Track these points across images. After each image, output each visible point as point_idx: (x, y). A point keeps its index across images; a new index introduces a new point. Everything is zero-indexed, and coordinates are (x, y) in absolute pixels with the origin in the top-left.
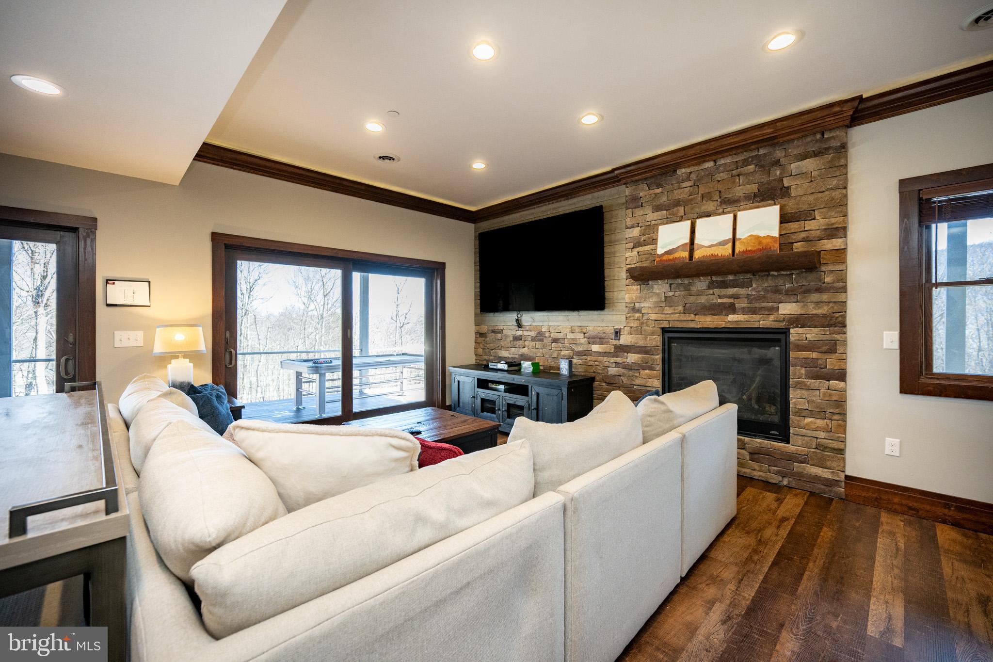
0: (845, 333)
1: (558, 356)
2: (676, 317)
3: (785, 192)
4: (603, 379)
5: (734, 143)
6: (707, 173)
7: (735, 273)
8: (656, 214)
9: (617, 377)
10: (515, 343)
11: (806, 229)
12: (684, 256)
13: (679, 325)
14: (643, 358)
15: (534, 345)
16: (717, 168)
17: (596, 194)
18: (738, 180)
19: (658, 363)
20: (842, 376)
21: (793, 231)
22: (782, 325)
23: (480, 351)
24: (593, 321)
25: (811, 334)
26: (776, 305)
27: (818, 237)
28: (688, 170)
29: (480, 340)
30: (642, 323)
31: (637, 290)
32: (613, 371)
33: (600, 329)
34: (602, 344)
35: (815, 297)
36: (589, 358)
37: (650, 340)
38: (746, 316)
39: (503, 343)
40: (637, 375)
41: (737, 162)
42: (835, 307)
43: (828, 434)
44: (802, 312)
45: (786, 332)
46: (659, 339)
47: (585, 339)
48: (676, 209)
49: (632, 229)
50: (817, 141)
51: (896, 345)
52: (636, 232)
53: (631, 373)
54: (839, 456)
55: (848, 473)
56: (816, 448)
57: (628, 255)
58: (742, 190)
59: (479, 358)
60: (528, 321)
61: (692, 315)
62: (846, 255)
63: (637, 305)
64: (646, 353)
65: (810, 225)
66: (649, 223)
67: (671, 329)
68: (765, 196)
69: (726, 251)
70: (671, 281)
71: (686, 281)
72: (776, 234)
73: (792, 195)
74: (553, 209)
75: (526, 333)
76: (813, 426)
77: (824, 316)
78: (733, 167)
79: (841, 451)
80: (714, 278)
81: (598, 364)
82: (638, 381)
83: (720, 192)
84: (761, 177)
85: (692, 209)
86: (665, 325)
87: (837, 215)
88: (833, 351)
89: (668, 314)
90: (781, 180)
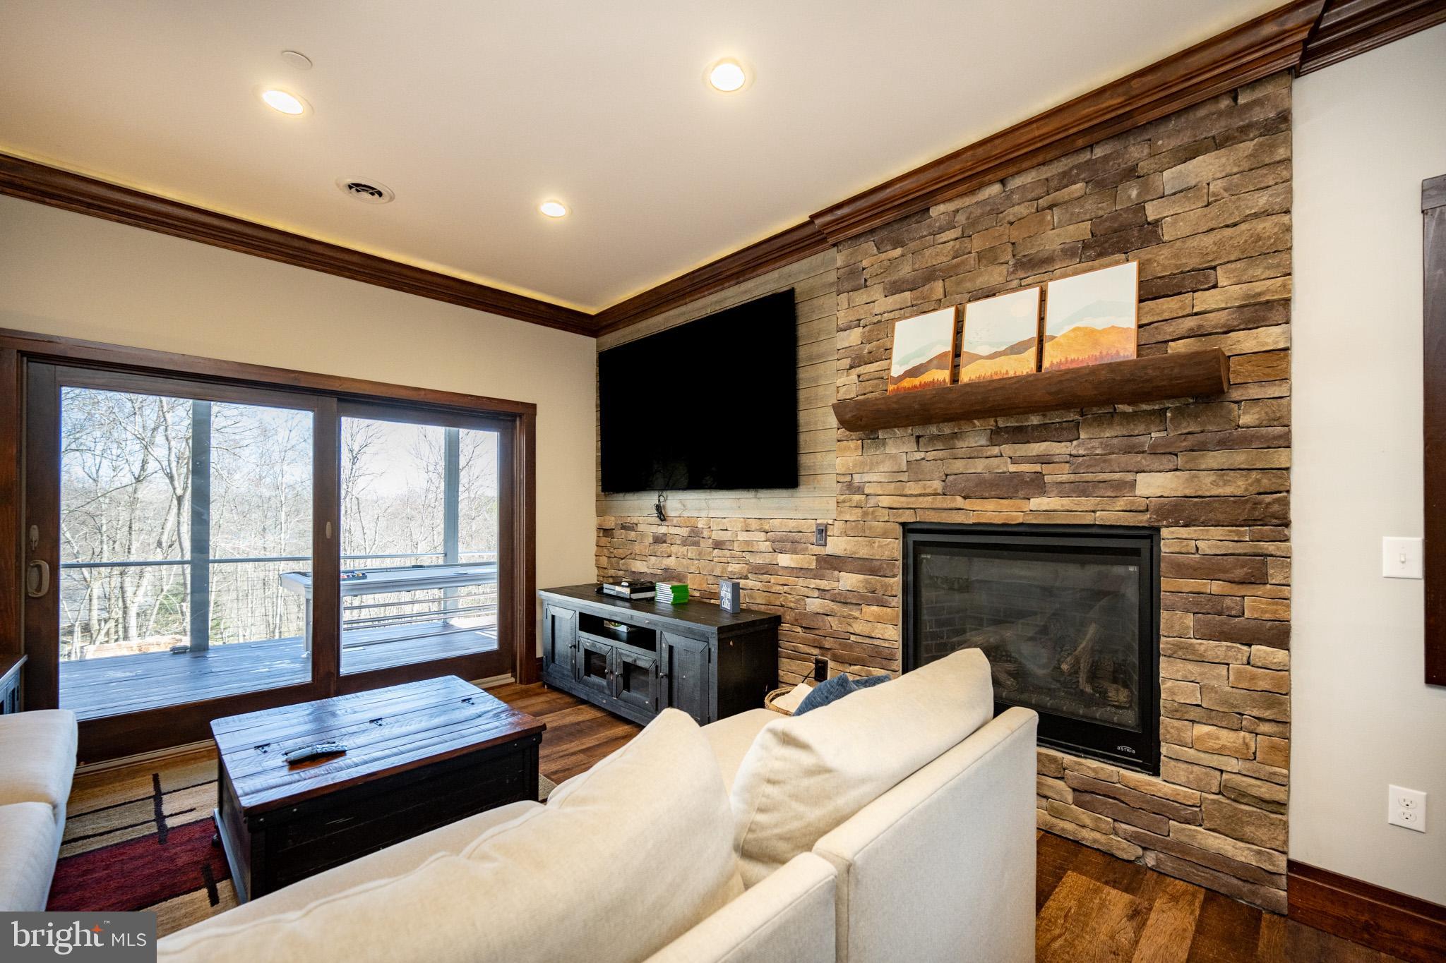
0: (1287, 539)
1: (722, 572)
2: (929, 502)
3: (1149, 233)
4: (796, 620)
6: (988, 208)
7: (1043, 410)
8: (891, 299)
9: (820, 617)
10: (656, 547)
11: (1196, 310)
12: (941, 378)
13: (934, 517)
14: (867, 582)
15: (686, 553)
16: (1008, 197)
17: (787, 269)
18: (1049, 218)
19: (894, 593)
20: (1280, 636)
22: (1143, 519)
23: (604, 561)
24: (780, 509)
25: (1210, 541)
26: (1129, 477)
27: (1223, 326)
28: (950, 207)
29: (604, 540)
30: (866, 514)
31: (856, 449)
32: (814, 605)
33: (792, 524)
34: (795, 552)
35: (1216, 459)
36: (773, 579)
37: (878, 547)
38: (1066, 501)
39: (637, 548)
40: (857, 614)
41: (1047, 179)
42: (1265, 481)
43: (1248, 765)
44: (1188, 492)
45: (1151, 534)
46: (895, 546)
47: (768, 543)
48: (927, 287)
49: (847, 332)
50: (1221, 114)
51: (1415, 570)
52: (854, 337)
53: (845, 610)
54: (1273, 816)
55: (1296, 855)
56: (1219, 793)
57: (839, 382)
58: (1057, 236)
59: (602, 574)
60: (676, 509)
61: (959, 499)
62: (1289, 363)
63: (857, 478)
64: (873, 572)
65: (1205, 300)
66: (879, 318)
67: (919, 526)
68: (1106, 245)
69: (1024, 365)
70: (918, 431)
71: (947, 429)
72: (1130, 322)
73: (1165, 238)
74: (716, 302)
75: (673, 530)
76: (1211, 744)
77: (1239, 500)
78: (1041, 191)
79: (1280, 807)
80: (1001, 423)
81: (789, 591)
82: (858, 627)
83: (1014, 244)
84: (1097, 206)
85: (959, 283)
86: (908, 517)
87: (1268, 274)
88: (1257, 578)
89: (912, 495)
90: (1140, 207)
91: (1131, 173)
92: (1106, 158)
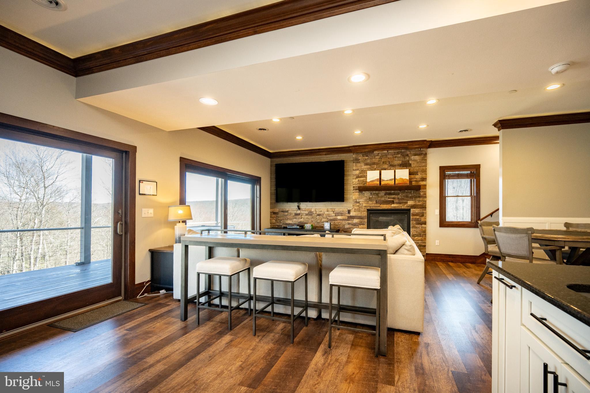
0: (426, 210)
1: (320, 221)
2: (373, 205)
3: (410, 165)
4: (342, 230)
5: (395, 146)
6: (385, 154)
7: (394, 190)
8: (365, 166)
9: (349, 229)
10: (296, 216)
12: (378, 183)
13: (374, 208)
14: (360, 221)
15: (307, 217)
16: (388, 154)
17: (340, 155)
18: (395, 159)
19: (366, 222)
20: (425, 223)
21: (412, 178)
22: (409, 208)
23: (274, 221)
24: (338, 206)
25: (417, 211)
26: (407, 201)
27: (419, 181)
28: (378, 152)
29: (273, 216)
30: (360, 207)
31: (358, 194)
32: (347, 226)
33: (341, 210)
34: (342, 216)
35: (418, 199)
36: (336, 222)
37: (362, 214)
38: (398, 205)
39: (288, 217)
40: (358, 227)
41: (395, 152)
42: (424, 202)
43: (421, 242)
44: (415, 204)
45: (409, 210)
46: (366, 213)
47: (334, 214)
48: (373, 166)
49: (356, 171)
50: (419, 150)
51: (438, 213)
52: (357, 172)
53: (355, 227)
55: (427, 252)
56: (418, 246)
57: (354, 181)
58: (397, 162)
59: (273, 225)
60: (304, 207)
61: (379, 204)
62: (426, 186)
63: (358, 200)
64: (361, 219)
65: (417, 177)
66: (363, 169)
67: (371, 210)
68: (404, 165)
69: (392, 183)
70: (371, 192)
71: (377, 192)
72: (408, 178)
73: (412, 166)
75: (302, 212)
77: (421, 205)
78: (394, 154)
79: (425, 246)
80: (387, 192)
81: (341, 224)
83: (389, 162)
84: (402, 159)
85: (380, 166)
86: (369, 208)
87: (424, 174)
88: (423, 216)
89: (370, 204)
90: (409, 161)
91: (407, 155)
92: (404, 152)
